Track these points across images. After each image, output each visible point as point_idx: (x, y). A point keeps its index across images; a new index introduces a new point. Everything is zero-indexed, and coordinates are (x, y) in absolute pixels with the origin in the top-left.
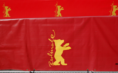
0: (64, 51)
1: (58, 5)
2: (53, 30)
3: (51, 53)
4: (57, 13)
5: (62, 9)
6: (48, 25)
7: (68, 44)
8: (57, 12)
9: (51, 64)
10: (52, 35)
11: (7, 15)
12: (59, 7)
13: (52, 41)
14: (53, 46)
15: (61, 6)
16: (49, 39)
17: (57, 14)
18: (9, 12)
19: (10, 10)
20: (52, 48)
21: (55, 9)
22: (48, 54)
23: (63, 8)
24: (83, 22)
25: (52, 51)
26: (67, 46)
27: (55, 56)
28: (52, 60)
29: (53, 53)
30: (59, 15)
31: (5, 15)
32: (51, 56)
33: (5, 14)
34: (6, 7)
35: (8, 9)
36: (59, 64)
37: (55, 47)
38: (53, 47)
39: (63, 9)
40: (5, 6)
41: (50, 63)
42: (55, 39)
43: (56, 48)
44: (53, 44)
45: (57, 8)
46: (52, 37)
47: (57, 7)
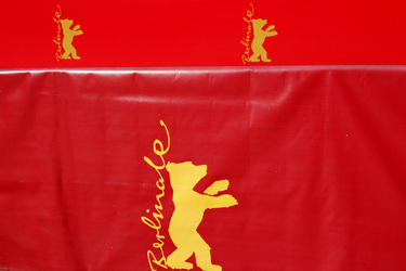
0: (208, 212)
1: (255, 17)
2: (162, 123)
3: (155, 215)
4: (250, 46)
5: (272, 32)
6: (141, 99)
7: (223, 185)
8: (250, 43)
9: (156, 261)
10: (157, 141)
11: (69, 51)
12: (258, 24)
13: (157, 168)
14: (162, 188)
15: (265, 22)
16: (146, 159)
17: (251, 53)
18: (76, 42)
19: (81, 32)
20: (158, 197)
21: (244, 31)
22: (143, 218)
23: (273, 27)
24: (289, 89)
25: (161, 208)
26: (220, 193)
27: (172, 231)
28: (160, 246)
29: (161, 216)
30: (260, 58)
31: (63, 51)
32: (157, 228)
33: (62, 49)
34: (66, 24)
35: (71, 28)
36: (190, 266)
37: (169, 191)
38: (160, 192)
39: (275, 33)
40: (63, 17)
41: (152, 259)
42: (169, 158)
43: (176, 199)
44: (162, 181)
45: (252, 30)
46: (157, 152)
47: (251, 23)
